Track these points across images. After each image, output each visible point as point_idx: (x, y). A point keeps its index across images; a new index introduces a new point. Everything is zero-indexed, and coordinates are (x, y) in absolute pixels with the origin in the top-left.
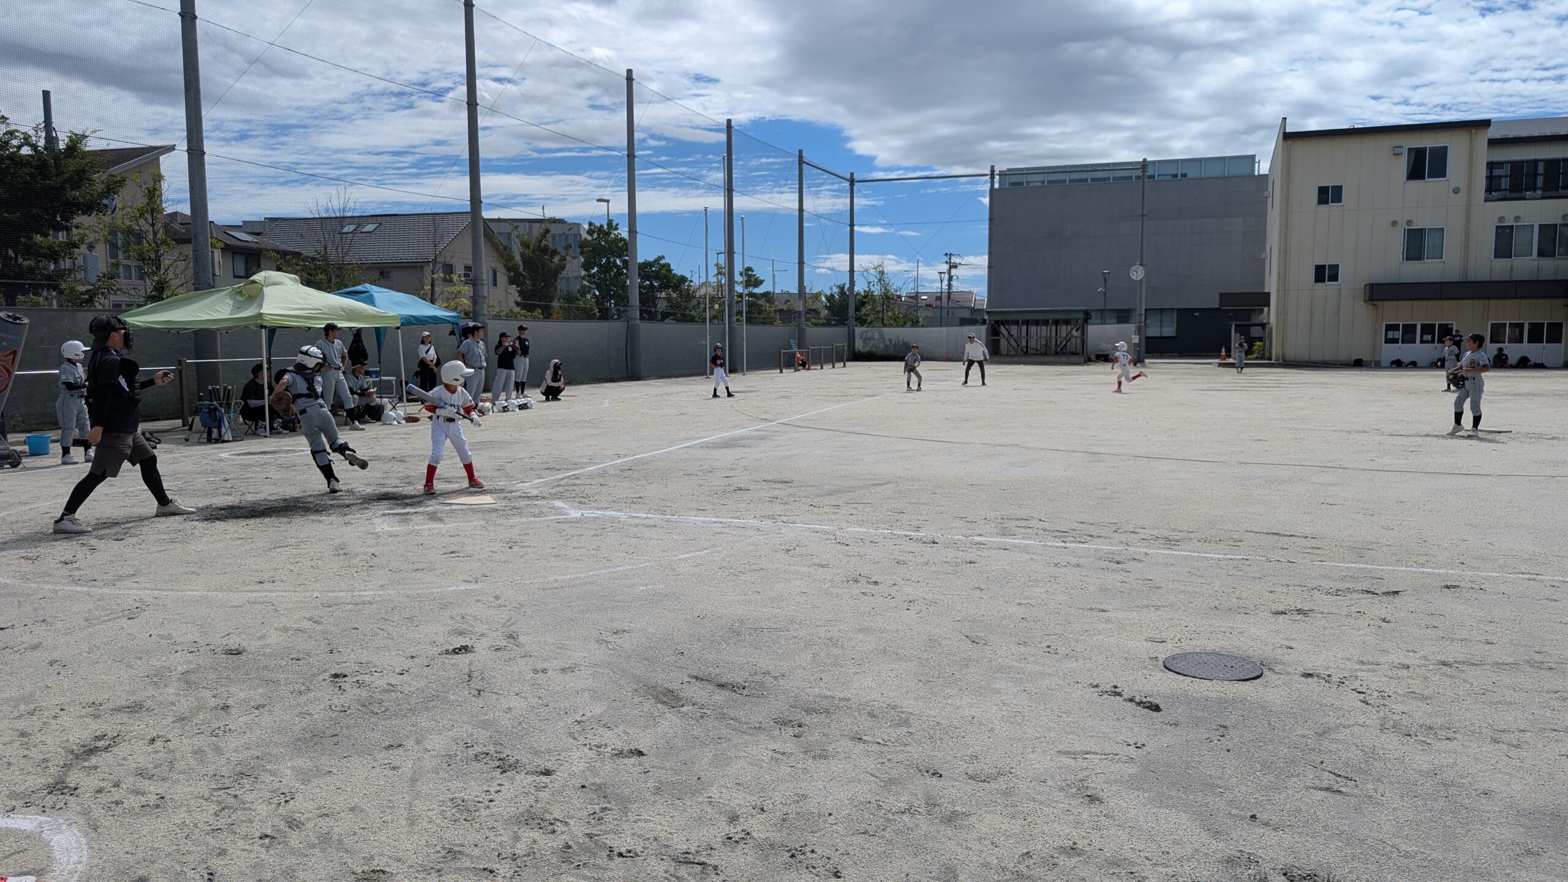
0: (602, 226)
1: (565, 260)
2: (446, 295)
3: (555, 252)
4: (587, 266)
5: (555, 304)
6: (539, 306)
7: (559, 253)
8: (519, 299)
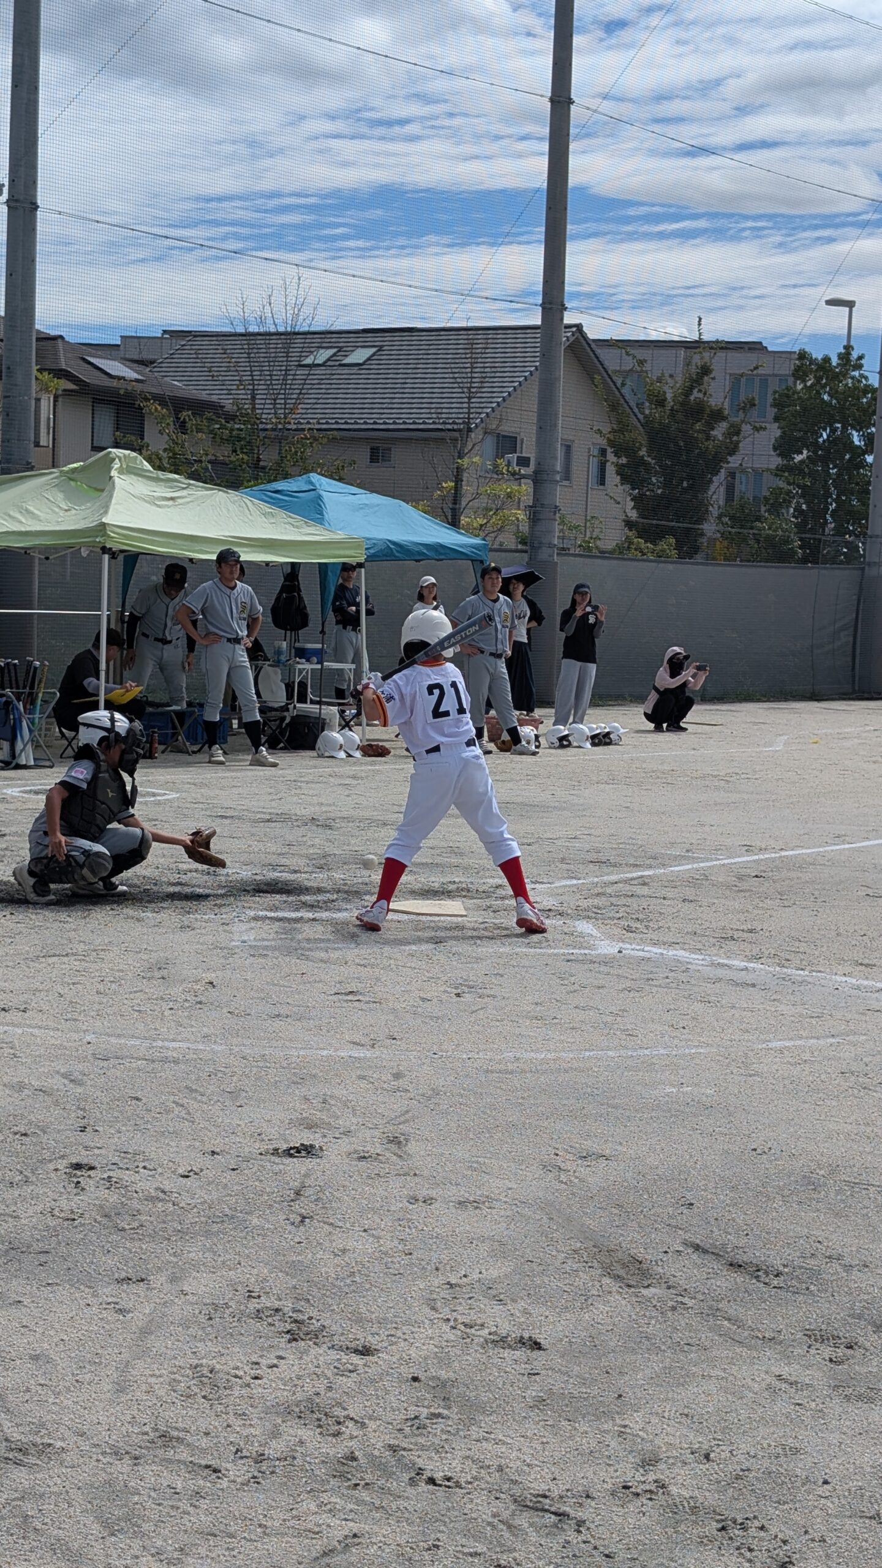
0: (827, 360)
1: (738, 433)
2: (484, 501)
3: (718, 415)
4: (785, 447)
5: (710, 528)
6: (671, 531)
7: (724, 418)
8: (633, 515)
